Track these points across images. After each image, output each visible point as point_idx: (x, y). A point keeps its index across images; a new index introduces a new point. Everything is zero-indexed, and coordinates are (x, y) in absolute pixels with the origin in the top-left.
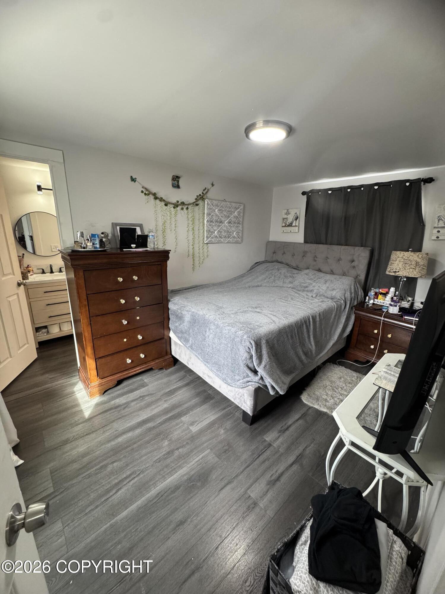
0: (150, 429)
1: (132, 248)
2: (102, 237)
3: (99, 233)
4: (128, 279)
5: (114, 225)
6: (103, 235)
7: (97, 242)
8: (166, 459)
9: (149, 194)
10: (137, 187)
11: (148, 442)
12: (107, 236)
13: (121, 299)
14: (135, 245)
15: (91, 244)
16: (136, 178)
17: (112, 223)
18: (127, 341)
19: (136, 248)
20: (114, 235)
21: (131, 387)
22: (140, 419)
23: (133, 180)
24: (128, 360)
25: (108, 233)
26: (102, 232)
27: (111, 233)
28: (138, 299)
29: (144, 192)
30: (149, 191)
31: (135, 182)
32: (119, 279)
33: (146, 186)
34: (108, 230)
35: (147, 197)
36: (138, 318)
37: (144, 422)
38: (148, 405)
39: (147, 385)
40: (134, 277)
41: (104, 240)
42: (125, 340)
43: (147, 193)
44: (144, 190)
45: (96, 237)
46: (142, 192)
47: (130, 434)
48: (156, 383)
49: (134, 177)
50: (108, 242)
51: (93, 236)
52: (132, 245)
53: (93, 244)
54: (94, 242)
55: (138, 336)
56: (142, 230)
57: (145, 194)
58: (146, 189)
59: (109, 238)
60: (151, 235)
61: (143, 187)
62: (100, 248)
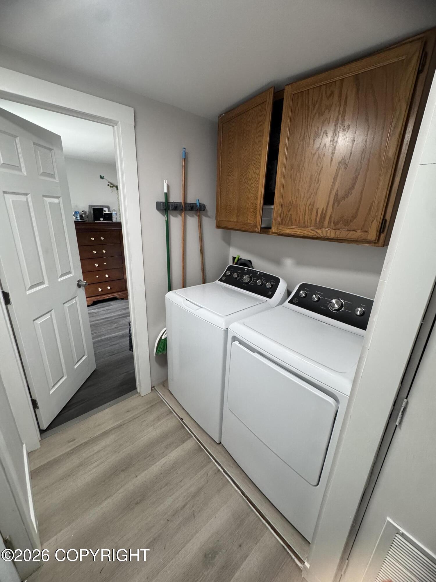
0: (108, 321)
1: (100, 220)
2: (83, 214)
3: (80, 211)
4: (97, 239)
5: (90, 206)
6: (83, 213)
7: (78, 216)
8: (114, 329)
9: (113, 187)
10: (105, 182)
11: (106, 324)
12: (85, 213)
13: (94, 251)
14: (102, 219)
15: (75, 217)
16: (104, 177)
17: (89, 205)
18: (98, 277)
19: (103, 220)
20: (90, 212)
21: (102, 306)
22: (103, 317)
23: (102, 178)
24: (99, 289)
25: (86, 211)
26: (82, 210)
27: (89, 212)
28: (104, 251)
29: (110, 185)
30: (113, 185)
31: (103, 179)
32: (92, 238)
33: (111, 181)
34: (87, 209)
35: (111, 188)
36: (105, 264)
37: (105, 318)
38: (110, 313)
39: (112, 306)
40: (101, 238)
41: (84, 215)
42: (97, 277)
43: (111, 185)
44: (109, 184)
45: (77, 213)
46: (108, 185)
47: (97, 322)
48: (117, 305)
49: (102, 176)
50: (86, 217)
51: (76, 212)
52: (101, 219)
53: (76, 217)
54: (76, 216)
55: (105, 275)
56: (109, 210)
57: (111, 187)
58: (111, 183)
59: (87, 214)
60: (114, 212)
61: (109, 182)
62: (80, 220)
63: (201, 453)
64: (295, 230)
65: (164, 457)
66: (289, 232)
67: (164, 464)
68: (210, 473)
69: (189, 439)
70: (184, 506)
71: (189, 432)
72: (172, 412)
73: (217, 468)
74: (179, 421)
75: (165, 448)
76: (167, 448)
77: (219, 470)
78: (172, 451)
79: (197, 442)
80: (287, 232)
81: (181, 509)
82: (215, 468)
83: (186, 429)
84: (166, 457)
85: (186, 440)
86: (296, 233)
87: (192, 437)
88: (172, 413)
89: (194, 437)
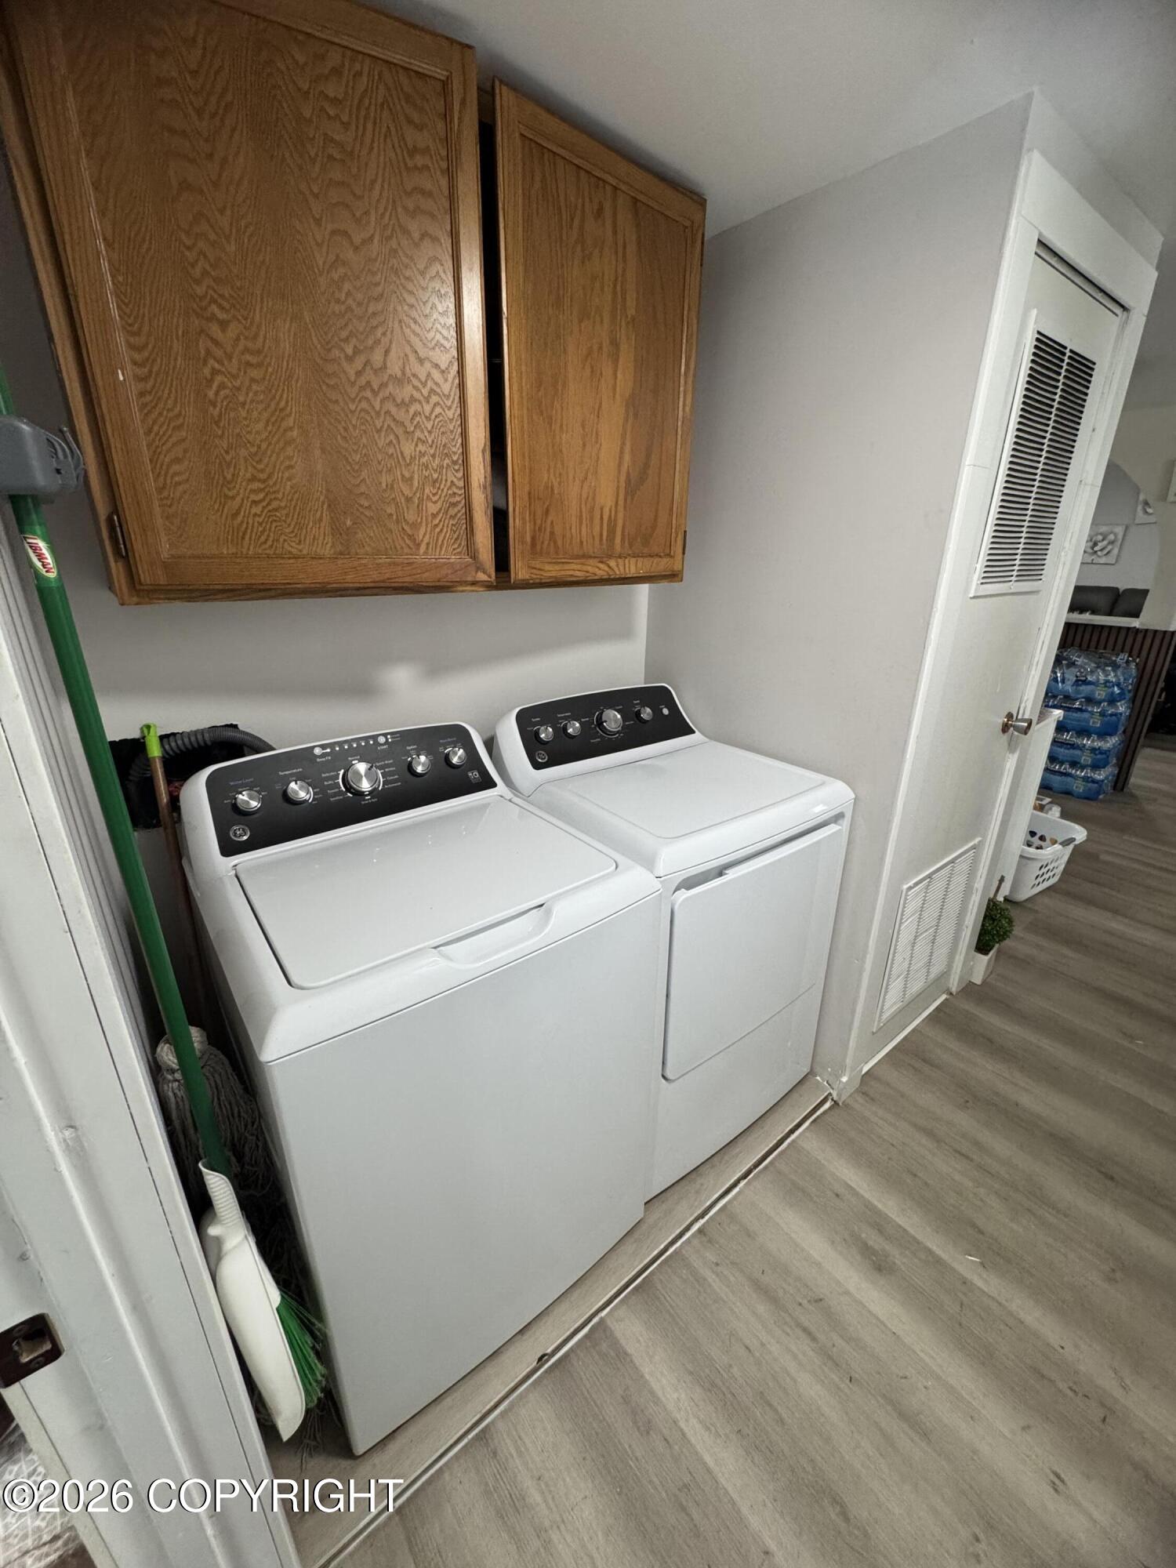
63: (659, 1286)
64: (567, 567)
65: (681, 1430)
66: (559, 574)
67: (708, 1429)
68: (711, 1256)
69: (612, 1333)
70: (805, 1330)
71: (586, 1336)
72: (482, 1431)
73: (693, 1235)
74: (546, 1372)
75: (648, 1433)
76: (646, 1428)
77: (700, 1231)
78: (657, 1401)
79: (622, 1300)
80: (553, 574)
81: (814, 1339)
82: (695, 1242)
83: (571, 1349)
84: (682, 1425)
85: (615, 1344)
86: (571, 573)
87: (602, 1319)
88: (487, 1426)
89: (603, 1314)
